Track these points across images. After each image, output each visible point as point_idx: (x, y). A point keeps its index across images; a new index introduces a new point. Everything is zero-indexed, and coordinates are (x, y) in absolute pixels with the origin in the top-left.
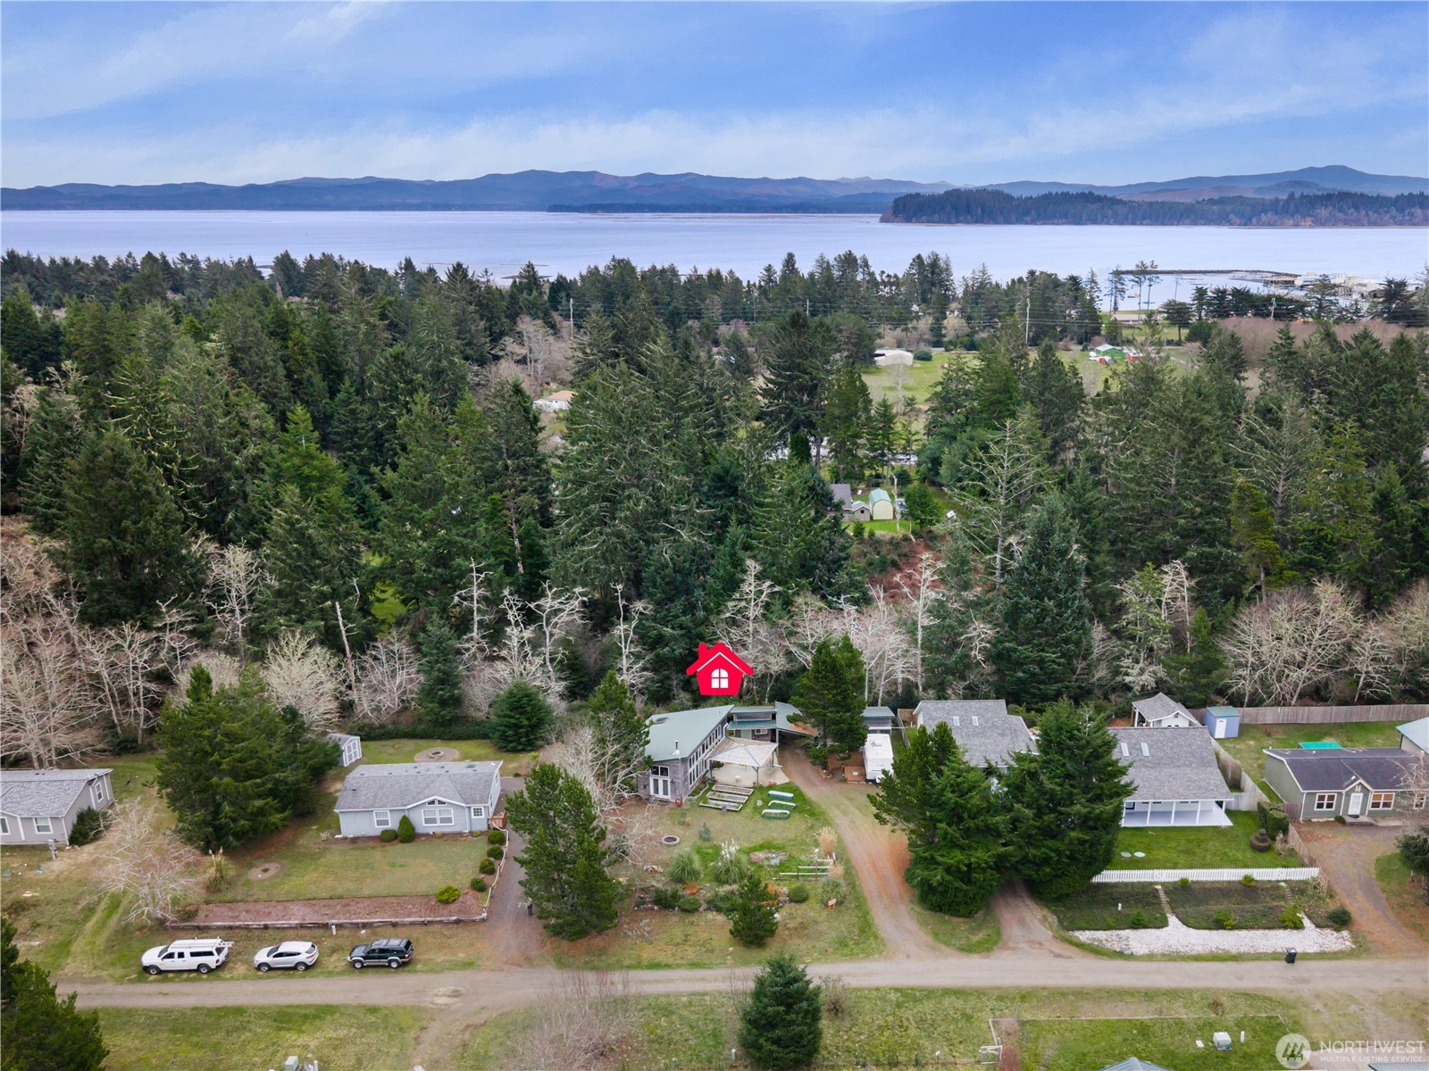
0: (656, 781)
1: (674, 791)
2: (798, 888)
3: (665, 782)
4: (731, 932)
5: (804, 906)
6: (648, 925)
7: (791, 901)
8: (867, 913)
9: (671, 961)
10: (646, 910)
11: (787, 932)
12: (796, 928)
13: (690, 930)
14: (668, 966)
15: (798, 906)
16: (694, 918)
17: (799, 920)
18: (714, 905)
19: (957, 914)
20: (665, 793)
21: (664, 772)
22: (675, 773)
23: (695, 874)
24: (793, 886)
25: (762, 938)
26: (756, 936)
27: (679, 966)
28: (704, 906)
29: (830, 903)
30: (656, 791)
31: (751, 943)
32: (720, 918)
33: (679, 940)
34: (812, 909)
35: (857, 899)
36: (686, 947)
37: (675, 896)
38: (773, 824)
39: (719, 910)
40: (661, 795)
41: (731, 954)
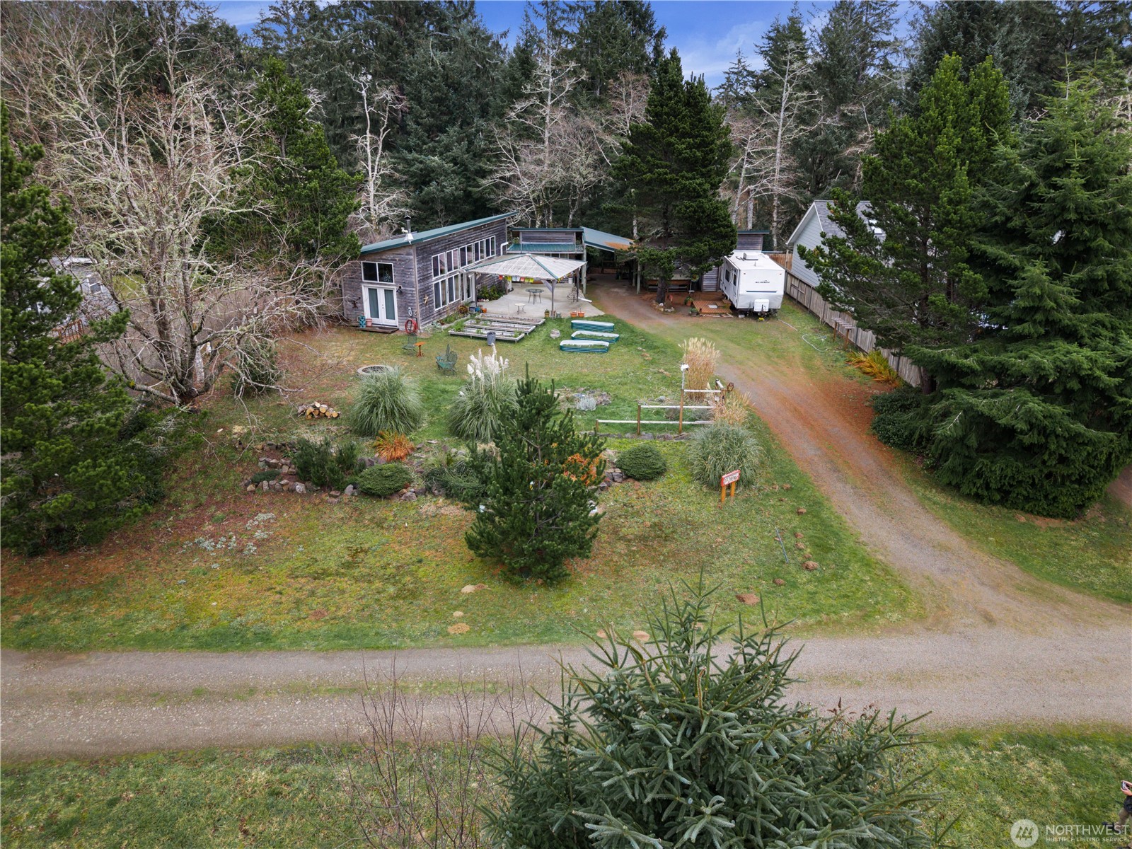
0: (373, 292)
1: (404, 308)
2: (644, 450)
3: (388, 293)
4: (472, 544)
5: (658, 487)
6: (267, 525)
7: (627, 476)
8: (816, 505)
9: (282, 623)
10: (275, 491)
11: (621, 547)
12: (643, 539)
13: (371, 539)
14: (265, 639)
15: (641, 487)
16: (384, 510)
17: (649, 519)
18: (438, 483)
19: (1052, 509)
20: (390, 315)
21: (386, 271)
22: (404, 273)
23: (407, 419)
24: (629, 447)
25: (557, 559)
26: (540, 555)
27: (297, 642)
28: (420, 484)
29: (729, 479)
30: (375, 313)
31: (525, 571)
32: (453, 511)
33: (332, 565)
34: (677, 494)
35: (783, 474)
36: (344, 583)
37: (347, 461)
38: (579, 359)
39: (451, 493)
40: (383, 320)
41: (464, 604)
